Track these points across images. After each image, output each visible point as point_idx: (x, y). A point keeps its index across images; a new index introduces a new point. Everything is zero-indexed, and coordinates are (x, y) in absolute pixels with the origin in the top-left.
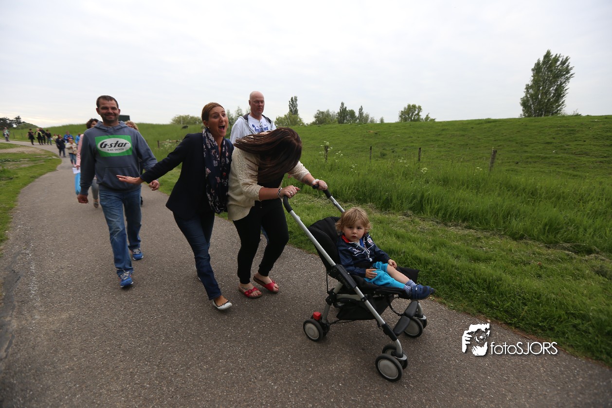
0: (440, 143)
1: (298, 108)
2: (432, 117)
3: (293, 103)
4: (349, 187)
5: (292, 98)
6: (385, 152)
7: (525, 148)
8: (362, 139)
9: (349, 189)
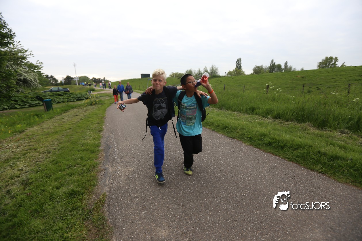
1: (242, 65)
2: (347, 65)
3: (239, 62)
4: (290, 111)
5: (238, 59)
6: (310, 89)
8: (291, 81)
9: (290, 113)
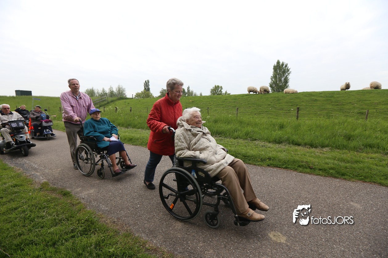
0: (224, 106)
1: (150, 87)
2: (228, 92)
5: (146, 81)
7: (260, 107)
